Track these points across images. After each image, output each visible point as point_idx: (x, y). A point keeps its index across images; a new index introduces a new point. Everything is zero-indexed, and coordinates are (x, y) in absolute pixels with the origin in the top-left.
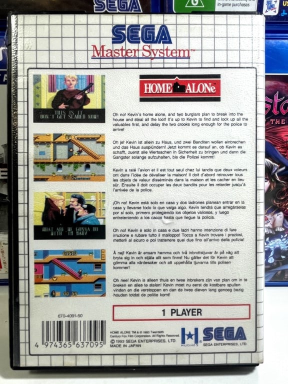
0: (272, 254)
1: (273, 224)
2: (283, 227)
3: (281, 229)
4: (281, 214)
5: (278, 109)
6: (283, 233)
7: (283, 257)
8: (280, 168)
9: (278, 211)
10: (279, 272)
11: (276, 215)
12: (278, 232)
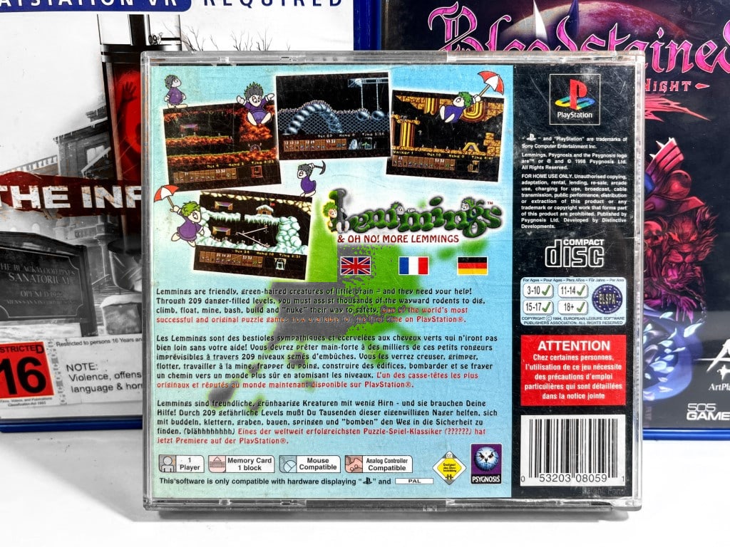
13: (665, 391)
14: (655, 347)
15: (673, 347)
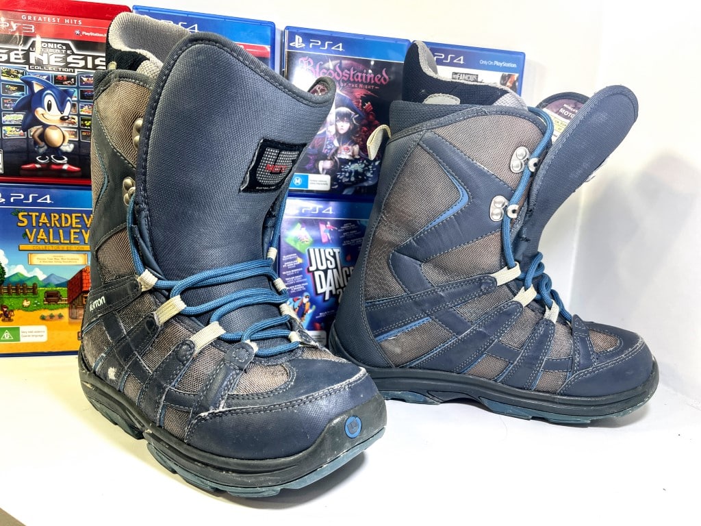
0: (353, 174)
1: (353, 153)
2: (359, 155)
3: (358, 157)
4: (357, 146)
5: (353, 78)
6: (359, 159)
7: (360, 177)
8: (356, 114)
9: (355, 144)
10: (358, 188)
11: (354, 147)
12: (356, 159)
13: (371, 183)
14: (367, 168)
15: (372, 168)
